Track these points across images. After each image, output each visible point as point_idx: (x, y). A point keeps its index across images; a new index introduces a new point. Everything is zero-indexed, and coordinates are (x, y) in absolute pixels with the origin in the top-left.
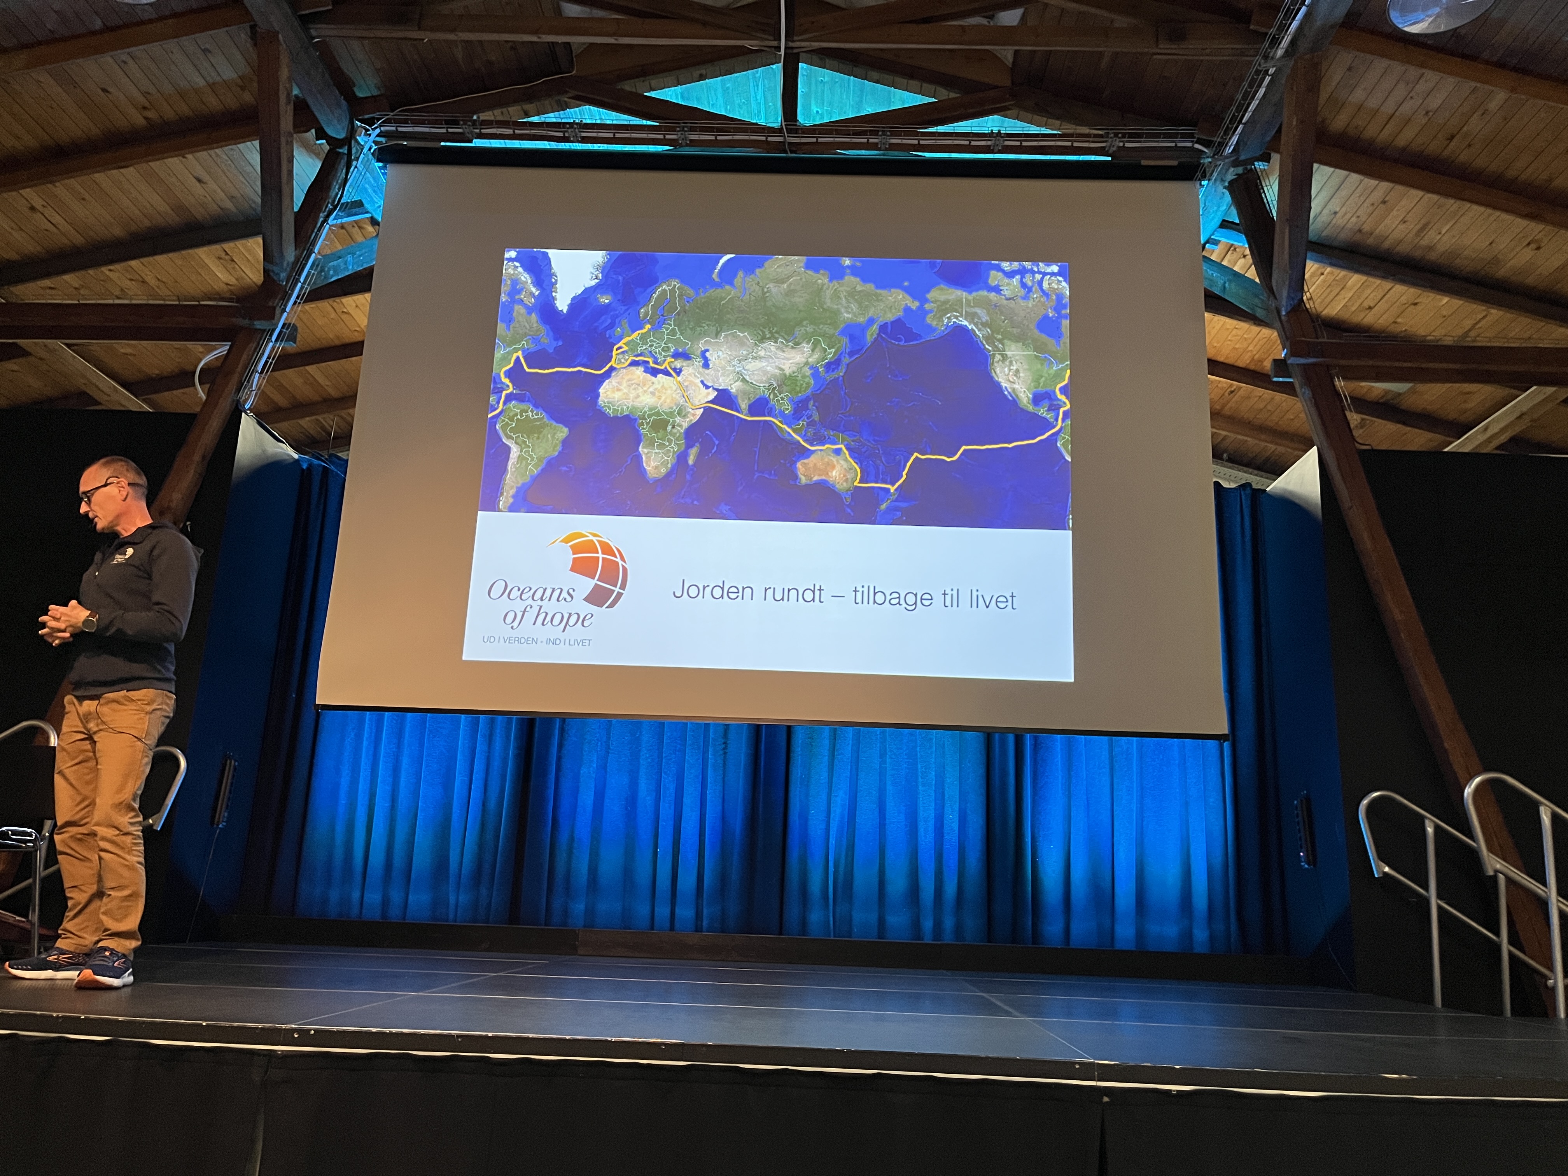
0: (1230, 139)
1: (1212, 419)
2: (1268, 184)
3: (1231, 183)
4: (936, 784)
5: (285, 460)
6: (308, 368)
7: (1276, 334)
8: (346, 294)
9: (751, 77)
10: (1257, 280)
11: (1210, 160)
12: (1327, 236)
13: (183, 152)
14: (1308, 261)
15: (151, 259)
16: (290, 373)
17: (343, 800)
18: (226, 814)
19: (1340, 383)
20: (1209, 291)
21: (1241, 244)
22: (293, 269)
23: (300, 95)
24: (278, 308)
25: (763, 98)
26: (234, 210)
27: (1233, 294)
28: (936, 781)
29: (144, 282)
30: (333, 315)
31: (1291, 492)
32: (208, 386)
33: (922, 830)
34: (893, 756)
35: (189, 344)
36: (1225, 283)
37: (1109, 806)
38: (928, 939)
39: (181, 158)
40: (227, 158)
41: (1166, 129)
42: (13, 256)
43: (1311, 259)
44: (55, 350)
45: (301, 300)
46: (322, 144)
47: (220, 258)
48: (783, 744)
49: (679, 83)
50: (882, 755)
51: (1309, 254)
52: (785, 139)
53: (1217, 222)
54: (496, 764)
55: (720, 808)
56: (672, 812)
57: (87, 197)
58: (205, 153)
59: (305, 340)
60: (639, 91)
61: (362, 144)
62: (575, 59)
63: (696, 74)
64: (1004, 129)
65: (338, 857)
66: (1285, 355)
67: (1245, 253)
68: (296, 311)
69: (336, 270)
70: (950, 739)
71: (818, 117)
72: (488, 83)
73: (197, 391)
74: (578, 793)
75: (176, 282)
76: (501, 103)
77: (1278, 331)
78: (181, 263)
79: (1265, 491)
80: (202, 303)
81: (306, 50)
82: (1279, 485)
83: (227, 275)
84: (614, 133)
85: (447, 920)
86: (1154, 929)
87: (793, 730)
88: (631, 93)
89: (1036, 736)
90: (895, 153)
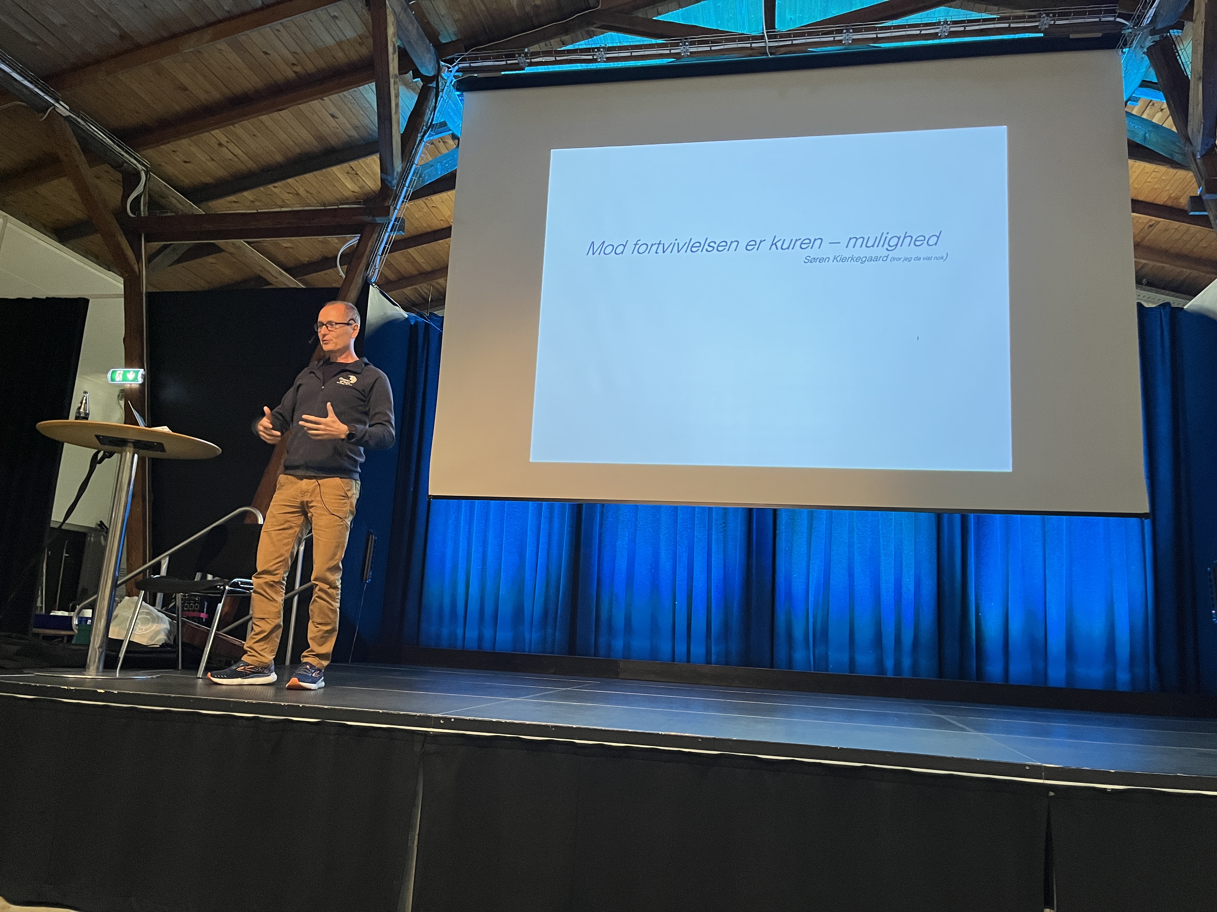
0: (1148, 12)
1: (1135, 249)
2: (1182, 48)
3: (1149, 49)
4: (895, 555)
5: (400, 319)
6: (408, 250)
7: (1191, 174)
8: (435, 193)
10: (1174, 129)
11: (1130, 30)
13: (321, 96)
15: (302, 176)
16: (396, 254)
17: (448, 565)
18: (371, 573)
20: (1131, 141)
21: (1159, 100)
22: (401, 178)
23: (401, 46)
24: (391, 206)
25: (746, 12)
26: (358, 137)
27: (1153, 142)
28: (895, 552)
29: (298, 194)
30: (426, 209)
31: (1205, 309)
32: (346, 267)
33: (884, 590)
34: (860, 533)
35: (330, 238)
36: (1146, 133)
37: (1042, 571)
38: (890, 674)
39: (320, 100)
40: (351, 98)
41: (1092, 7)
42: (208, 180)
44: (240, 246)
45: (407, 200)
46: (417, 81)
47: (348, 173)
48: (771, 523)
49: (680, 7)
50: (851, 532)
52: (766, 44)
53: (1138, 82)
54: (555, 538)
55: (722, 572)
56: (685, 574)
57: (257, 134)
58: (336, 95)
59: (410, 229)
60: (649, 17)
61: (446, 78)
64: (950, 17)
65: (447, 602)
66: (1200, 192)
67: (1162, 108)
68: (404, 208)
69: (429, 176)
70: (906, 519)
71: (791, 23)
72: (536, 22)
73: (338, 271)
74: (615, 560)
75: (319, 192)
76: (545, 37)
77: (1193, 172)
78: (322, 178)
79: (1183, 308)
80: (340, 207)
81: (405, 10)
82: (1195, 303)
83: (353, 185)
84: (631, 52)
85: (524, 651)
86: (1082, 671)
87: (778, 513)
88: (643, 19)
89: (978, 516)
90: (856, 46)
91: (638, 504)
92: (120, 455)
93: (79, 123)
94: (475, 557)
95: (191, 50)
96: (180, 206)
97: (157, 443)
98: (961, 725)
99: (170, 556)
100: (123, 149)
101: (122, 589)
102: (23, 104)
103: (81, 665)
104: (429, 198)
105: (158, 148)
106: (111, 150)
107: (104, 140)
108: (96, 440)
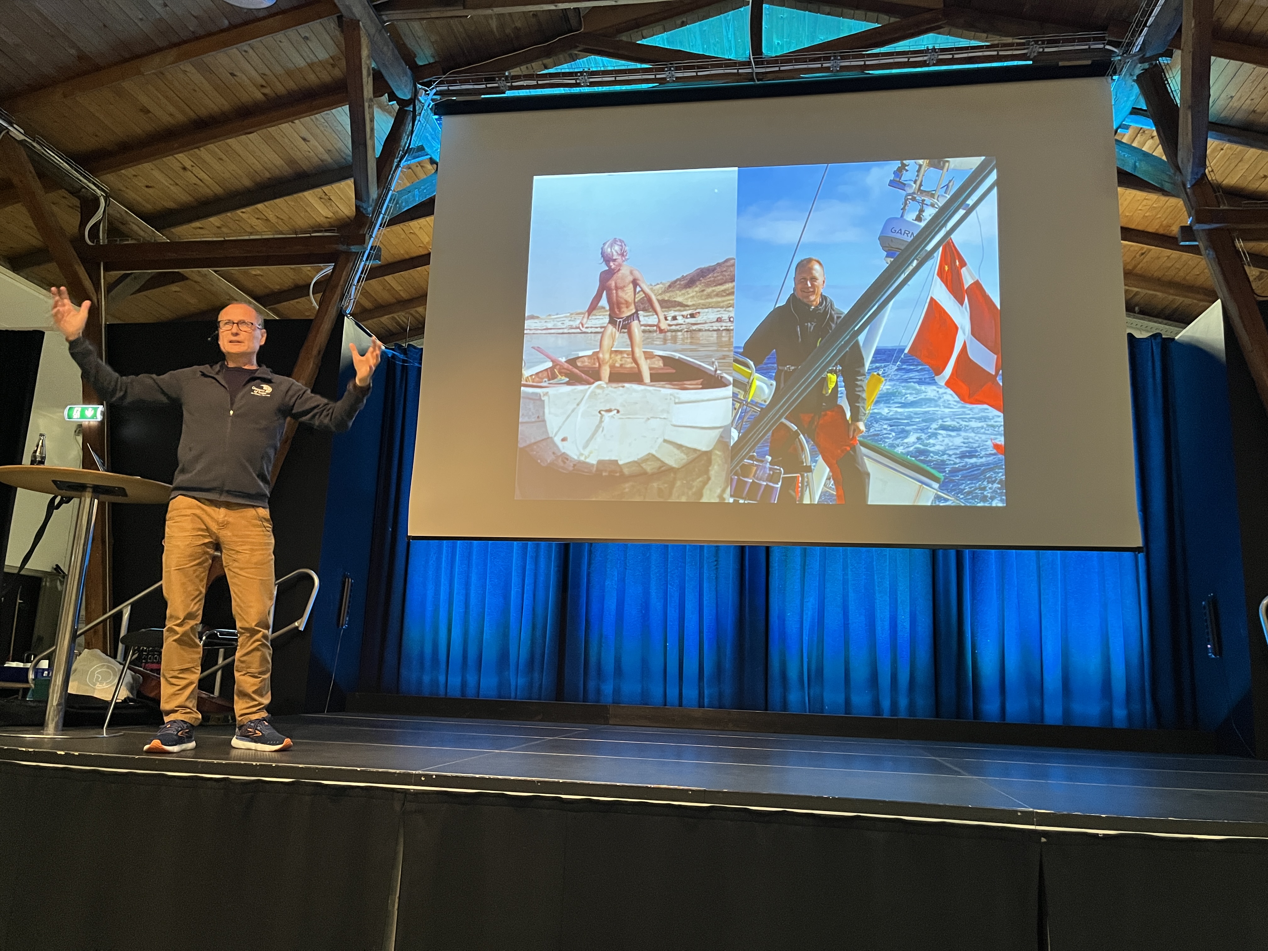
0: (1137, 39)
1: (1125, 277)
2: (1171, 75)
3: (1139, 76)
4: (890, 592)
6: (386, 278)
7: (1182, 202)
8: (412, 219)
9: (723, 19)
10: (1164, 158)
11: (1119, 58)
12: (1225, 117)
13: (290, 119)
14: (1209, 139)
15: (271, 202)
16: (373, 282)
17: (429, 608)
18: (347, 618)
19: (1240, 244)
20: (1121, 169)
21: (1149, 128)
22: (376, 205)
23: (376, 68)
24: (367, 235)
25: (733, 36)
26: (329, 160)
27: (1143, 171)
28: (890, 589)
29: (267, 220)
30: (403, 236)
31: (1198, 340)
32: (320, 295)
33: (879, 628)
34: (854, 570)
35: (303, 267)
36: (1135, 162)
37: (1037, 607)
38: (886, 715)
39: (290, 123)
40: (324, 121)
41: (1080, 34)
42: (171, 205)
43: (1211, 137)
44: (206, 275)
45: (383, 227)
46: (393, 104)
47: (321, 198)
48: (763, 560)
49: (665, 30)
50: (845, 568)
51: (1210, 133)
52: (753, 70)
53: (1128, 109)
54: (541, 579)
55: (715, 611)
56: (677, 614)
57: (224, 157)
58: (308, 118)
59: (387, 257)
60: (633, 41)
61: (423, 102)
62: (582, 19)
63: (679, 22)
64: (938, 45)
65: (428, 650)
66: (1191, 222)
67: (1153, 135)
68: (380, 234)
69: (407, 202)
70: (901, 555)
71: (779, 49)
72: (516, 45)
73: (311, 300)
74: (604, 600)
75: (291, 219)
76: (527, 60)
78: (293, 204)
79: (1174, 339)
80: (313, 235)
81: (380, 32)
82: (1187, 334)
83: (327, 210)
84: (615, 77)
85: (510, 698)
86: (1078, 708)
87: (771, 550)
88: (627, 42)
89: (974, 551)
90: (844, 73)
91: (627, 542)
92: (79, 499)
93: (34, 147)
94: (458, 598)
95: (153, 71)
96: (142, 233)
97: (118, 487)
98: (956, 769)
99: (132, 604)
100: (81, 174)
101: (81, 640)
103: (40, 725)
104: (407, 224)
105: (118, 173)
106: (67, 174)
107: (61, 165)
108: (52, 483)
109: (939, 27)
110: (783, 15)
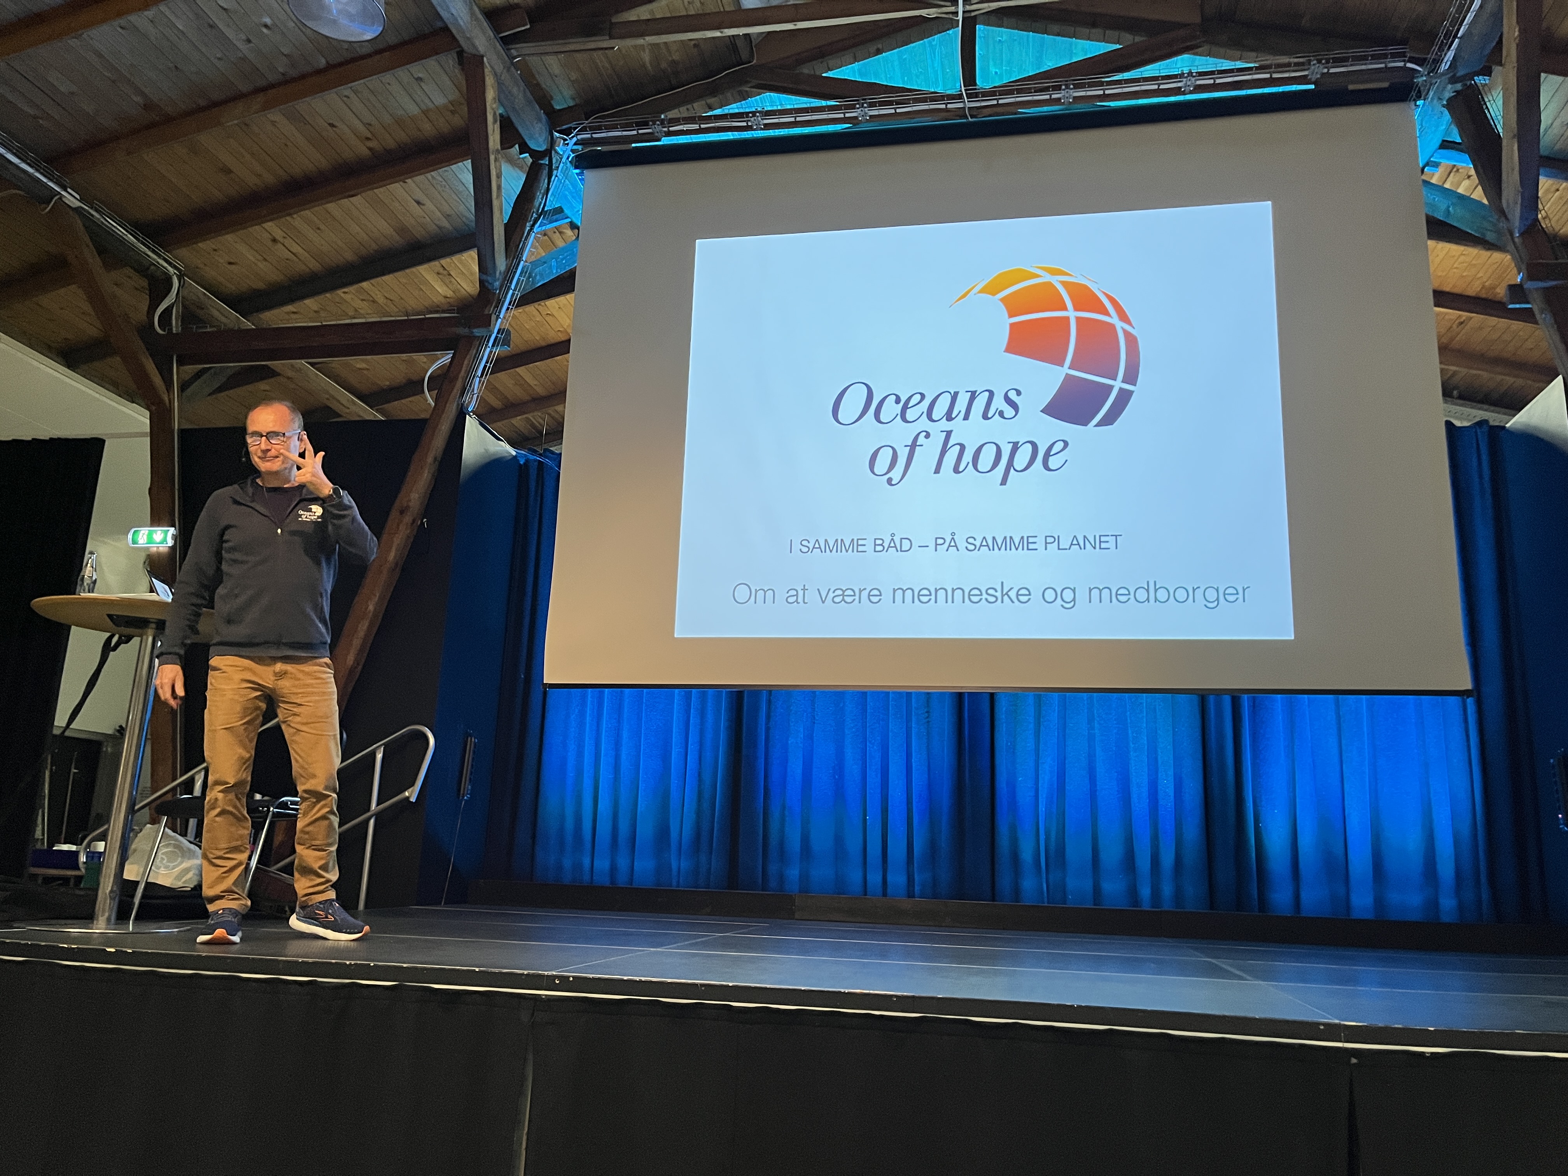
0: (1445, 55)
1: (1439, 353)
2: (1491, 98)
3: (1450, 100)
4: (1148, 749)
5: (504, 457)
6: (517, 369)
7: (1509, 257)
8: (549, 297)
9: (927, 45)
10: (1485, 201)
11: (1425, 78)
12: (1561, 149)
13: (402, 177)
14: (1540, 177)
15: (379, 279)
16: (502, 375)
17: (571, 774)
18: (470, 787)
20: (1431, 216)
21: (1465, 165)
22: (505, 277)
23: (503, 113)
24: (493, 315)
25: (940, 65)
26: (451, 228)
27: (1458, 218)
28: (1148, 746)
29: (374, 301)
30: (539, 318)
31: (1536, 428)
32: (435, 392)
33: (1136, 795)
34: (1102, 722)
35: (415, 356)
36: (1449, 207)
37: (1338, 768)
38: (1146, 906)
39: (401, 183)
40: (442, 180)
41: (1373, 50)
42: (260, 285)
43: (1544, 175)
44: (300, 369)
45: (513, 306)
46: (525, 157)
47: (438, 273)
48: (987, 712)
49: (856, 60)
50: (1090, 721)
51: (1542, 170)
52: (965, 104)
53: (1437, 142)
54: (709, 736)
55: (926, 776)
56: (879, 779)
57: (322, 227)
58: (422, 176)
59: (518, 343)
60: (818, 73)
61: (561, 153)
62: (754, 49)
63: (873, 49)
64: (1195, 68)
65: (569, 824)
66: (1521, 279)
67: (1470, 174)
68: (510, 315)
69: (541, 275)
70: (1161, 703)
71: (997, 78)
72: (674, 82)
73: (425, 396)
74: (787, 763)
75: (401, 298)
76: (687, 100)
77: (1512, 255)
78: (405, 281)
79: (1504, 427)
80: (427, 316)
81: (508, 70)
82: (1520, 420)
83: (445, 288)
84: (795, 117)
85: (669, 886)
86: (1394, 897)
87: (996, 698)
88: (810, 76)
89: (1254, 697)
90: (1079, 106)
91: (815, 690)
92: (139, 638)
93: (92, 215)
94: (606, 762)
95: (236, 122)
96: (223, 319)
98: (1238, 972)
100: (149, 248)
101: (141, 815)
102: (20, 192)
103: (88, 917)
104: (543, 304)
105: (194, 246)
106: (131, 248)
107: (124, 237)
108: (108, 620)
109: (1197, 47)
110: (1002, 37)
